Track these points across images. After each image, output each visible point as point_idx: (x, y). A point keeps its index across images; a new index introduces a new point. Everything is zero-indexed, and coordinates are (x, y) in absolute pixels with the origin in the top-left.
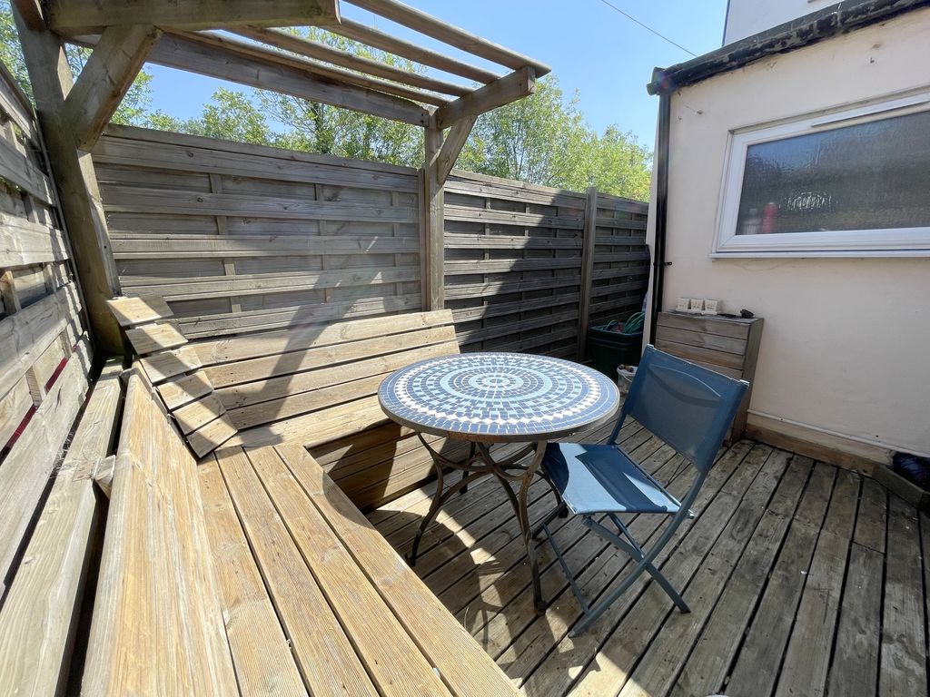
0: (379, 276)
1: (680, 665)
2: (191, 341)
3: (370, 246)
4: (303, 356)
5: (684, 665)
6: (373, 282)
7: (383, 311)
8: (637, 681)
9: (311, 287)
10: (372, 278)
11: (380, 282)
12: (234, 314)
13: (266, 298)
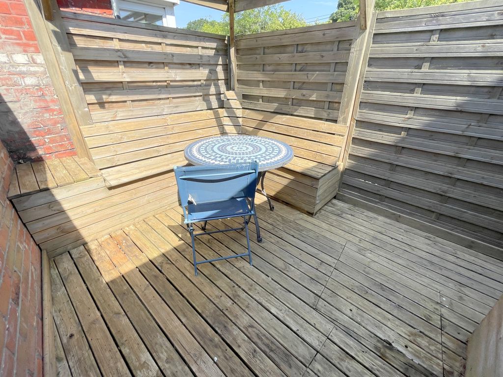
0: (315, 95)
1: (174, 263)
2: (243, 108)
3: (313, 78)
4: (265, 124)
5: (174, 265)
6: (311, 99)
7: (313, 116)
8: (173, 249)
9: (283, 96)
10: (310, 96)
11: (315, 99)
12: (259, 103)
13: (270, 99)
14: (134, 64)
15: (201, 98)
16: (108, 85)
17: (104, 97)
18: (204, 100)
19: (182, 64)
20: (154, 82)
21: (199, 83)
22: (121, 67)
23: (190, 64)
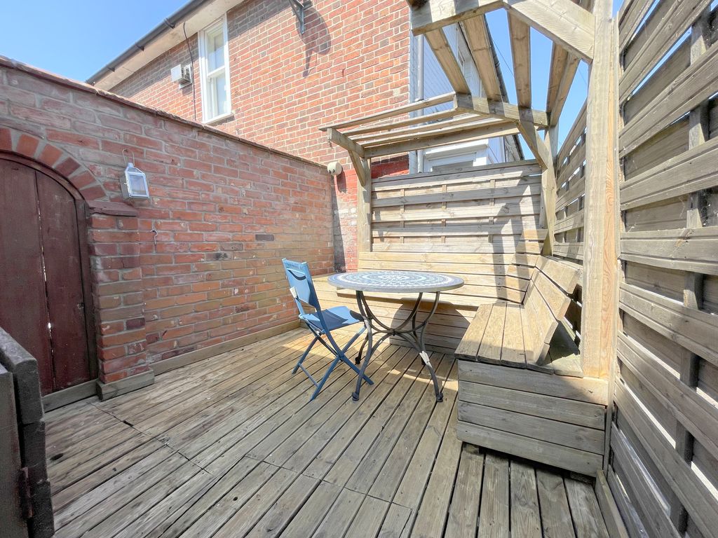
14: (413, 207)
15: (487, 239)
16: (391, 224)
17: (385, 233)
18: (491, 241)
19: (464, 201)
20: (428, 220)
21: (487, 221)
22: (402, 210)
23: (476, 200)
